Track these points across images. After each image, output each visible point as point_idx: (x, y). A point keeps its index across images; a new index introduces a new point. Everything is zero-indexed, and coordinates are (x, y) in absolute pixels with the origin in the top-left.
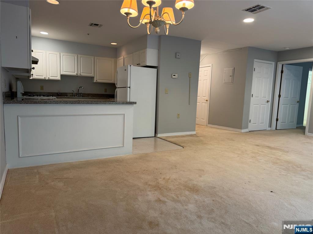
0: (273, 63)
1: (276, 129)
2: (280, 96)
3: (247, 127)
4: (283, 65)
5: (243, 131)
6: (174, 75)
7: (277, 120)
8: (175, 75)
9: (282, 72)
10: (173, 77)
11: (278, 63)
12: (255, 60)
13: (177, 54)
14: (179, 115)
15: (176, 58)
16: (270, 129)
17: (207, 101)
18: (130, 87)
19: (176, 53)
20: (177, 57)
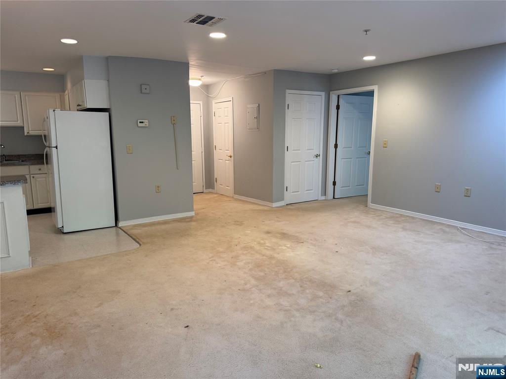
0: (323, 94)
1: (334, 198)
2: (336, 146)
3: (282, 199)
4: (338, 96)
5: (275, 205)
6: (140, 122)
7: (334, 183)
8: (143, 122)
9: (338, 107)
10: (140, 125)
11: (331, 92)
12: (288, 91)
13: (143, 87)
14: (158, 187)
15: (141, 93)
16: (323, 198)
17: (231, 157)
18: (56, 147)
19: (141, 85)
20: (144, 91)
